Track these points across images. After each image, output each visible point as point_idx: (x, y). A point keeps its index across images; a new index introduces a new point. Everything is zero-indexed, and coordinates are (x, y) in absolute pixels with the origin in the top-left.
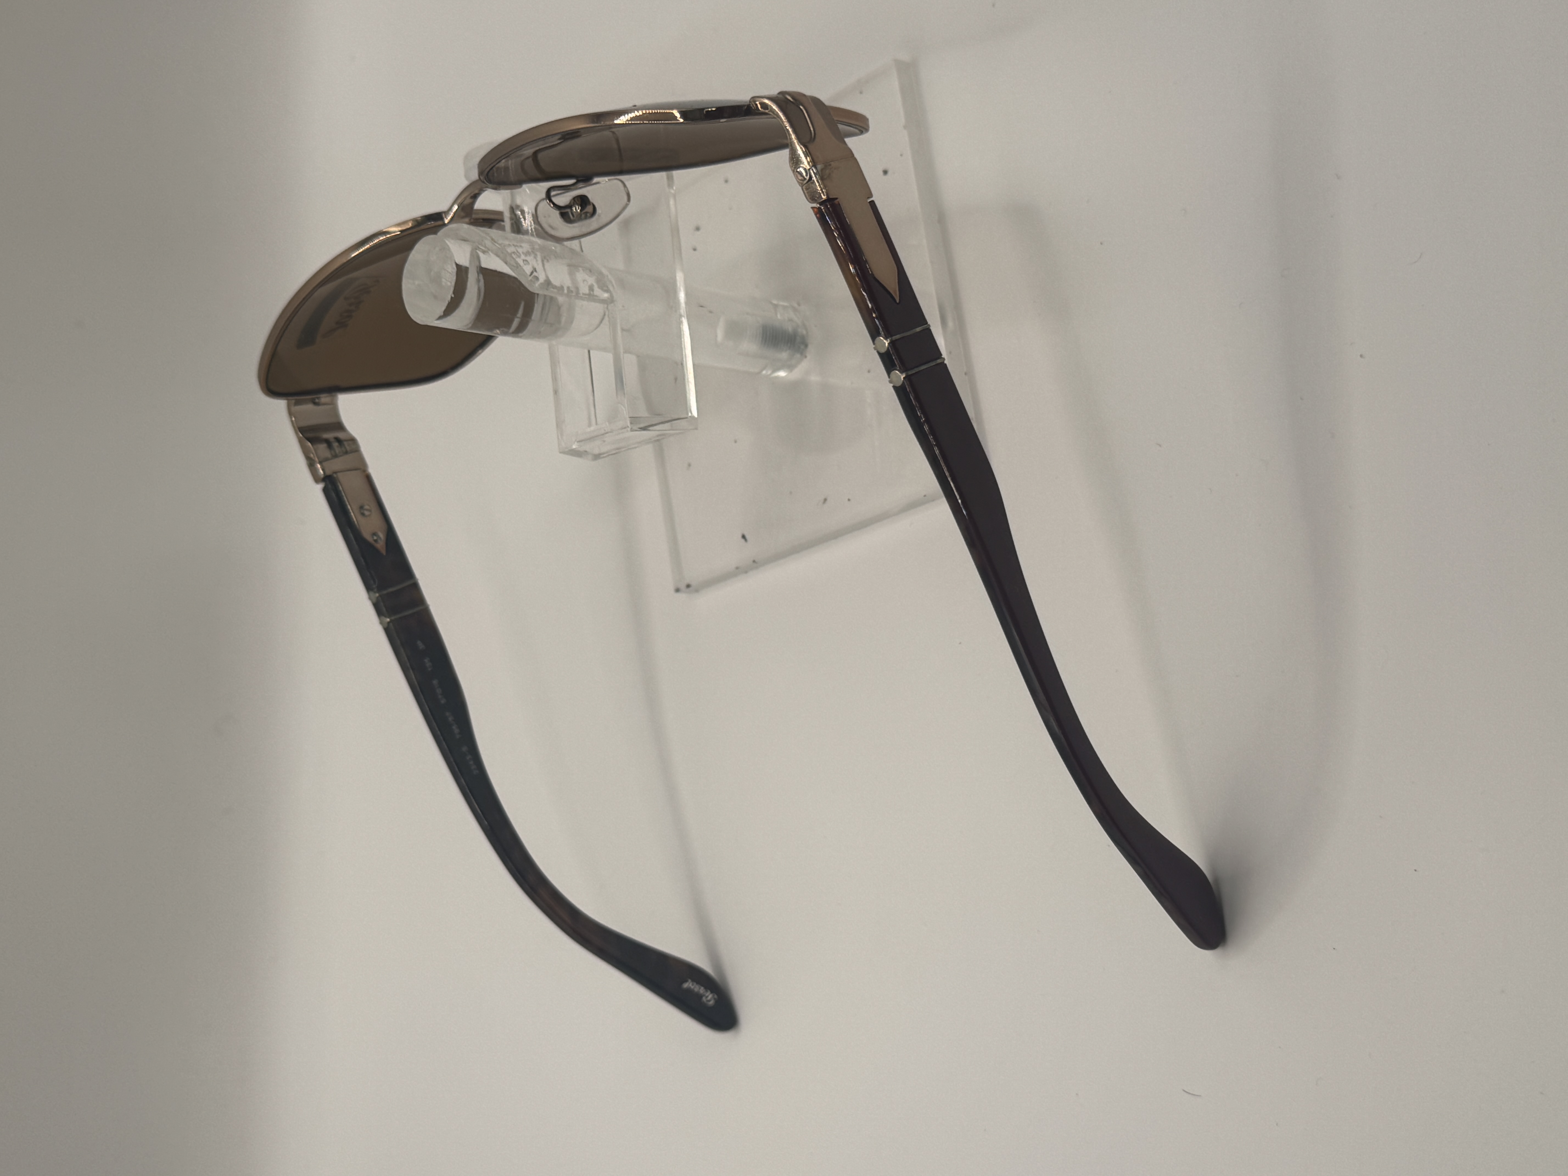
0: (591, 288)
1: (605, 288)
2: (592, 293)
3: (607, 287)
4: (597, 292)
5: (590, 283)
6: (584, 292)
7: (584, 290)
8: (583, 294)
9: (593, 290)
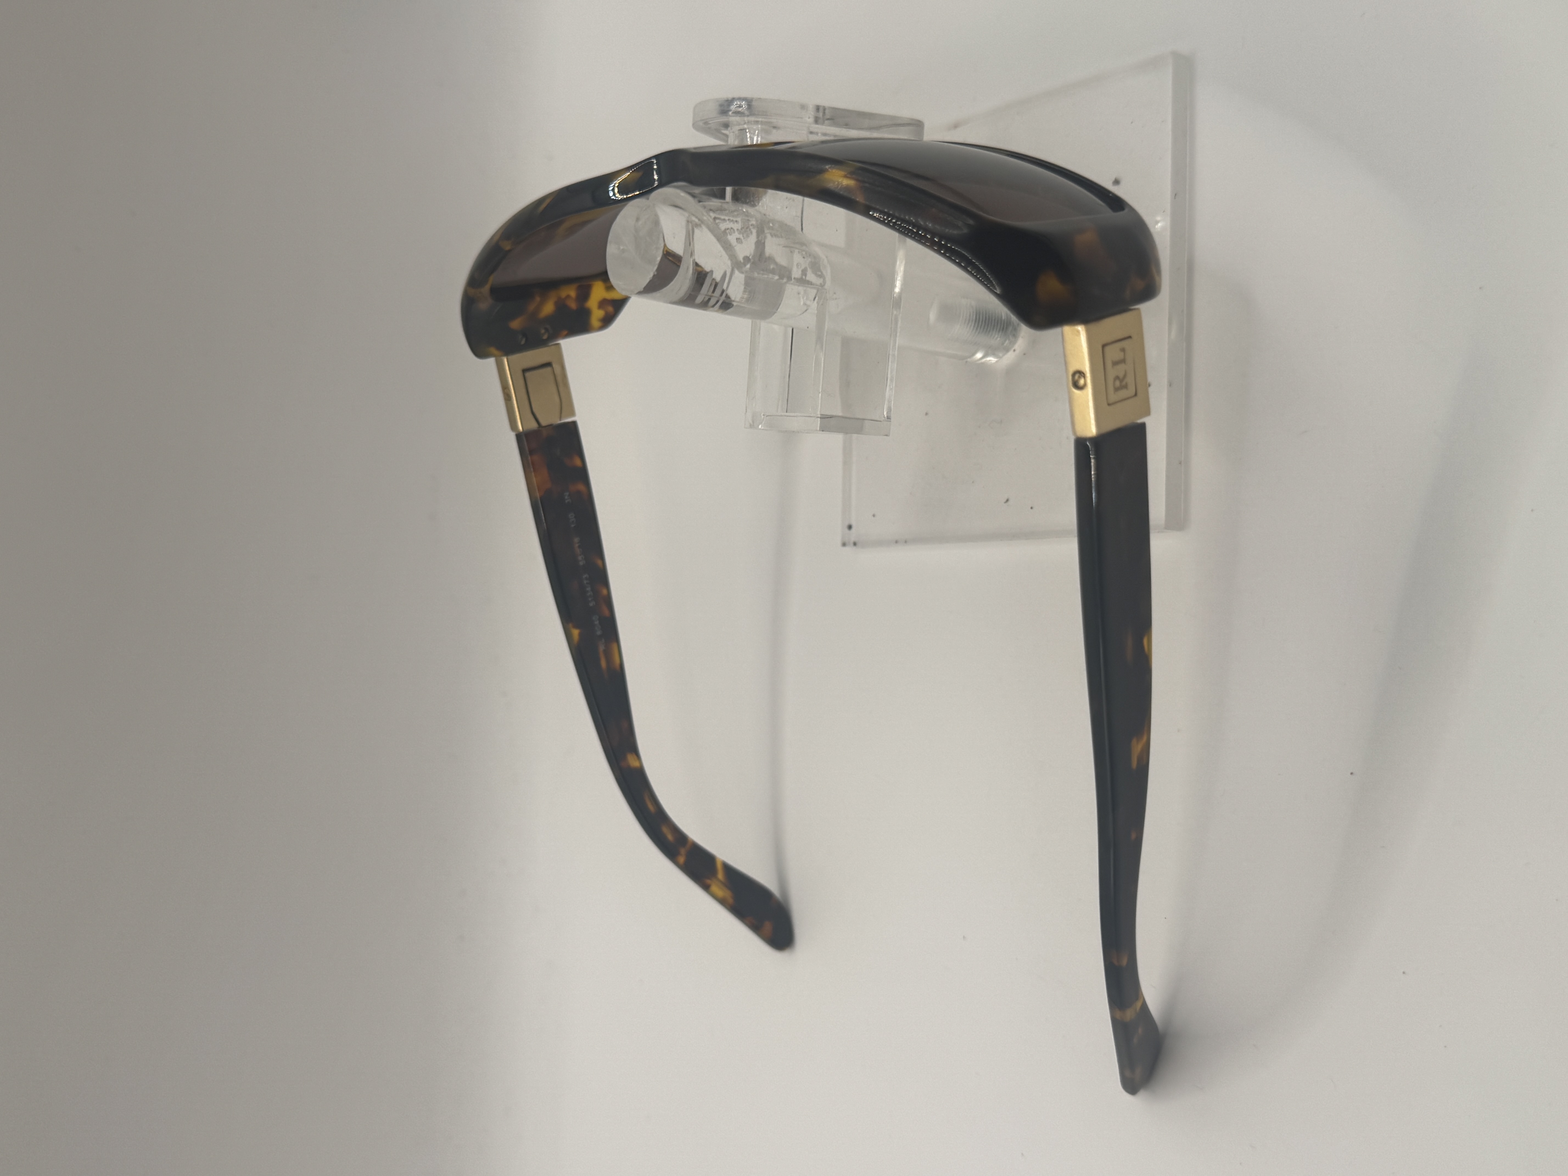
0: (804, 272)
1: (820, 273)
2: (804, 277)
3: (822, 273)
4: (811, 277)
5: (803, 267)
6: (796, 276)
7: (796, 273)
8: (794, 278)
9: (806, 275)
